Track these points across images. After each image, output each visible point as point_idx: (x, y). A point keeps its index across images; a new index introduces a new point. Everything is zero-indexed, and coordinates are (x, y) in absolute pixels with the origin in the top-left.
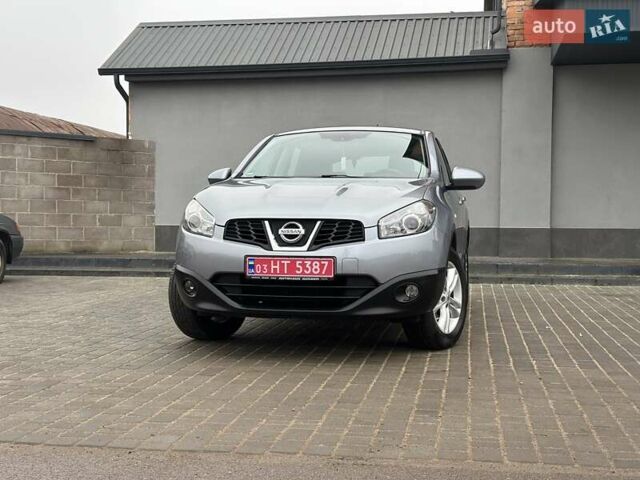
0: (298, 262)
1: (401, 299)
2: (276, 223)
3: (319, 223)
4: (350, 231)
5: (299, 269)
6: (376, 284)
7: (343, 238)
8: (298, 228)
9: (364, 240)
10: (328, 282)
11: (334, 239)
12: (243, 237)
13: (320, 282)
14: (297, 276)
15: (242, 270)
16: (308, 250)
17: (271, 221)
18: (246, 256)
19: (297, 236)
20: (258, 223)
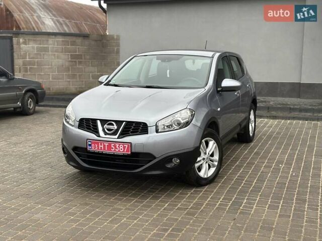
0: (112, 145)
1: (169, 166)
3: (124, 123)
4: (140, 128)
5: (113, 148)
7: (137, 132)
8: (113, 125)
9: (148, 133)
11: (131, 132)
12: (87, 128)
17: (101, 120)
18: (87, 139)
19: (113, 130)
20: (94, 121)
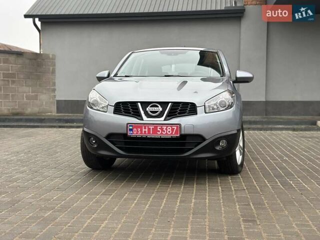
0: (159, 127)
1: (218, 148)
2: (145, 104)
3: (170, 104)
4: (188, 109)
5: (159, 131)
6: (204, 139)
7: (184, 113)
8: (158, 107)
9: (197, 114)
10: (177, 138)
11: (179, 113)
12: (125, 112)
13: (172, 139)
14: (158, 135)
15: (125, 132)
16: (164, 120)
17: (142, 103)
18: (128, 124)
19: (158, 111)
20: (134, 104)
